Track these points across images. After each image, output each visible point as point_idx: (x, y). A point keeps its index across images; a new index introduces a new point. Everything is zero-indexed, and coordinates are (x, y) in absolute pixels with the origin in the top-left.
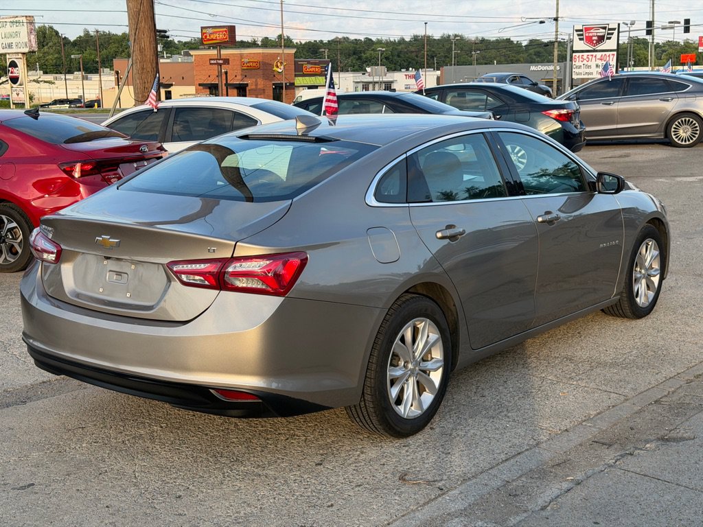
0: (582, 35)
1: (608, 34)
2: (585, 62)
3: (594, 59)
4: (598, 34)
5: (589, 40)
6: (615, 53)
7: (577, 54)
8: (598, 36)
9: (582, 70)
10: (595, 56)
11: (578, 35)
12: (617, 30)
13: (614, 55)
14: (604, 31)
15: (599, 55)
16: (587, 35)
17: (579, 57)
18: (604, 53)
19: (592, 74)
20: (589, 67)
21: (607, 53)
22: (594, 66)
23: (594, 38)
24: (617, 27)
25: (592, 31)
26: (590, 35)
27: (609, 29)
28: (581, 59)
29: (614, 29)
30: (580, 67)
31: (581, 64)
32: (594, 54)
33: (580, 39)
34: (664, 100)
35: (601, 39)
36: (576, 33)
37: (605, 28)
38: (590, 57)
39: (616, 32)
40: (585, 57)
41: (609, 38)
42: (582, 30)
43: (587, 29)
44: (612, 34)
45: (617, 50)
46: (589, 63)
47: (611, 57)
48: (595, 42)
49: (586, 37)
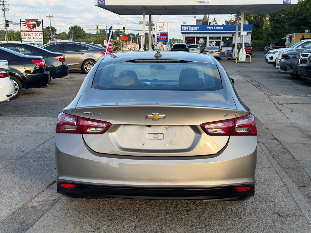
0: (25, 24)
1: (38, 24)
2: (28, 36)
3: (32, 35)
4: (33, 24)
5: (29, 26)
6: (42, 33)
7: (24, 33)
8: (33, 25)
9: (26, 40)
10: (33, 34)
11: (23, 24)
12: (42, 22)
13: (41, 33)
14: (36, 22)
15: (34, 33)
16: (28, 24)
17: (24, 34)
18: (37, 33)
19: (31, 41)
20: (30, 38)
21: (38, 33)
22: (32, 38)
23: (31, 25)
24: (42, 21)
25: (30, 22)
26: (29, 24)
27: (38, 22)
28: (25, 35)
29: (41, 22)
30: (25, 38)
31: (26, 37)
32: (32, 32)
33: (24, 26)
34: (80, 54)
35: (35, 26)
36: (22, 23)
37: (36, 21)
38: (30, 34)
39: (41, 23)
40: (27, 34)
41: (39, 26)
42: (25, 22)
43: (27, 21)
44: (40, 24)
45: (43, 31)
46: (30, 37)
47: (40, 34)
48: (32, 27)
49: (27, 25)
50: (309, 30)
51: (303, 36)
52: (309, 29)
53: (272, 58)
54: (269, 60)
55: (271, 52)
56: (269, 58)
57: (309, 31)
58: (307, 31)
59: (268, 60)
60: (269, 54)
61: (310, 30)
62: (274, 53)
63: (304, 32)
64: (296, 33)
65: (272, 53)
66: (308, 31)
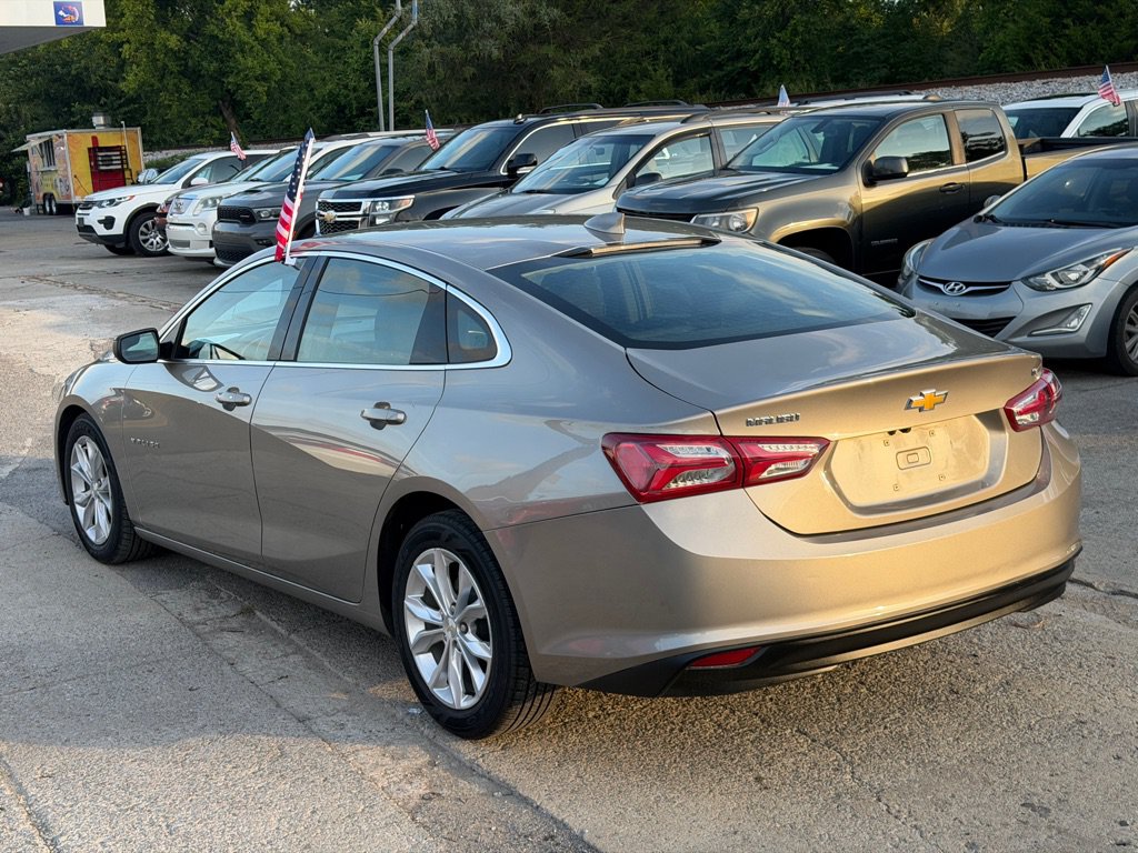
50: (104, 115)
51: (95, 139)
52: (105, 113)
53: (109, 222)
54: (101, 230)
55: (102, 202)
56: (100, 222)
57: (105, 120)
58: (98, 120)
59: (94, 231)
60: (95, 208)
61: (109, 118)
62: (112, 202)
63: (89, 125)
64: (67, 128)
65: (104, 204)
66: (102, 122)
